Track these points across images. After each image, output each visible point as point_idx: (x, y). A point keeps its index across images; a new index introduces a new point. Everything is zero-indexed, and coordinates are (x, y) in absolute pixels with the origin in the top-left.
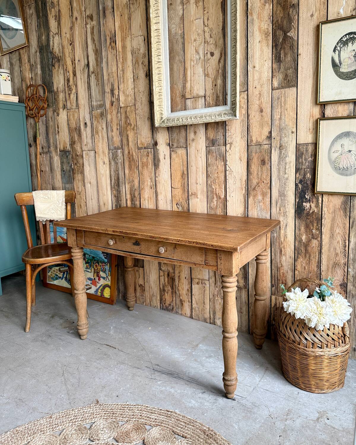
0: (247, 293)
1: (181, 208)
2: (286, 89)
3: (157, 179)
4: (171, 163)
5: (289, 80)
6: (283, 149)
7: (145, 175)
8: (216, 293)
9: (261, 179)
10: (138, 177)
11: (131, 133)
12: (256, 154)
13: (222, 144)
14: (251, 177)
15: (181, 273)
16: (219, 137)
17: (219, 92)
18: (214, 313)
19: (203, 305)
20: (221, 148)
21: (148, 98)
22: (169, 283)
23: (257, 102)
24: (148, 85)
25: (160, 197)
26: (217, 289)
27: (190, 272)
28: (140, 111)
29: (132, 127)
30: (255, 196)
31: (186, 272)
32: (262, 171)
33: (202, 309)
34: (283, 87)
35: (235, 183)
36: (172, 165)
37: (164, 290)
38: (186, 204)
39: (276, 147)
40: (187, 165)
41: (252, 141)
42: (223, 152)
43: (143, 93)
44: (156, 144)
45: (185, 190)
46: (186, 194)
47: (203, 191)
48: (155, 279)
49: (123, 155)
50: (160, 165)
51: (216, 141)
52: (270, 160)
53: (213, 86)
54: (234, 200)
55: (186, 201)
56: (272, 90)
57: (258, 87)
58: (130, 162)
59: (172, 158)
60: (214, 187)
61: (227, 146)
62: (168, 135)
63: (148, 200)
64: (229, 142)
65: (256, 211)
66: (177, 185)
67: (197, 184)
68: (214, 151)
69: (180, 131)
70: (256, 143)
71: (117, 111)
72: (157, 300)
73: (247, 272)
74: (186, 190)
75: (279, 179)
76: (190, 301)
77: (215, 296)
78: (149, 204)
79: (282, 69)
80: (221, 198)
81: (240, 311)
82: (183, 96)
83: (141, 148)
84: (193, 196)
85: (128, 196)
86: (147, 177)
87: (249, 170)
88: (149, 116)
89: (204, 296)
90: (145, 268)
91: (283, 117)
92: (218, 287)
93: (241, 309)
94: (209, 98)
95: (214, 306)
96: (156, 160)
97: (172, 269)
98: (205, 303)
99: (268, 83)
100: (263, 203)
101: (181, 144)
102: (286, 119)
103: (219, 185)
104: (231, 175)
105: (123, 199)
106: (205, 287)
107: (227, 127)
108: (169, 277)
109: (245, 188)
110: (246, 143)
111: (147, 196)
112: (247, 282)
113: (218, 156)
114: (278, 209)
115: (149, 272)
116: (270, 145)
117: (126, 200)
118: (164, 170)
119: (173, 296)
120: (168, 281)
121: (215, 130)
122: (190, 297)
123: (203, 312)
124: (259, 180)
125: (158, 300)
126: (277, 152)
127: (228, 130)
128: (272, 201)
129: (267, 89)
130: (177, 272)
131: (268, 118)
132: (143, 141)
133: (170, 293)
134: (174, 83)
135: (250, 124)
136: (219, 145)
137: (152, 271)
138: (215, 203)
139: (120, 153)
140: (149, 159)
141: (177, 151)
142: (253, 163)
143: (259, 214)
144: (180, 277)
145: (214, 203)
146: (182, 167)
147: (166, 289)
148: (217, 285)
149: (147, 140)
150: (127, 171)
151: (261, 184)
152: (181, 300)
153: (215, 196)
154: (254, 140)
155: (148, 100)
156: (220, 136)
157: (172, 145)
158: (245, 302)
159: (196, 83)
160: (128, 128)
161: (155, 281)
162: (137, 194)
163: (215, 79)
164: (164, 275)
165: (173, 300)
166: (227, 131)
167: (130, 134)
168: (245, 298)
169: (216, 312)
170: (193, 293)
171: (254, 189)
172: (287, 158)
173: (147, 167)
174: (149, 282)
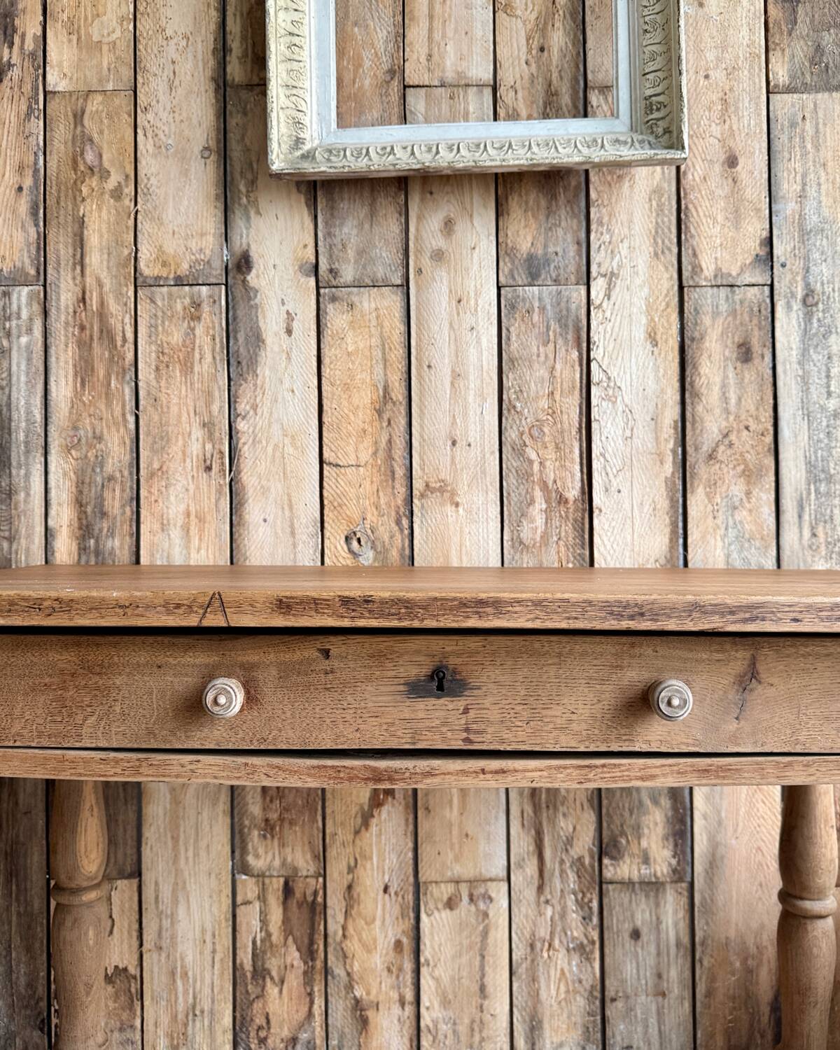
0: (684, 900)
1: (371, 554)
2: (820, 96)
3: (241, 425)
4: (325, 351)
5: (827, 66)
6: (817, 304)
7: (174, 409)
8: (543, 932)
9: (737, 417)
10: (132, 419)
11: (100, 208)
12: (714, 319)
13: (573, 278)
14: (700, 408)
15: (360, 871)
16: (559, 249)
17: (555, 75)
18: (532, 1029)
19: (476, 1000)
20: (565, 294)
21: (212, 63)
22: (291, 933)
23: (716, 130)
24: (214, 14)
25: (253, 511)
26: (549, 911)
27: (410, 855)
28: (164, 115)
29: (111, 183)
30: (712, 485)
31: (392, 860)
32: (741, 383)
33: (473, 1022)
34: (806, 88)
35: (628, 433)
36: (326, 361)
37: (260, 973)
38: (398, 536)
39: (793, 295)
40: (405, 363)
41: (697, 269)
42: (579, 307)
43: (184, 43)
44: (243, 263)
45: (393, 472)
46: (402, 490)
47: (484, 472)
48: (209, 926)
49: (45, 313)
50: (262, 359)
51: (547, 262)
52: (769, 344)
53: (530, 51)
54: (627, 506)
55: (398, 522)
56: (768, 92)
57: (718, 75)
58: (84, 345)
59: (327, 334)
60: (533, 456)
61: (593, 284)
62: (312, 227)
63: (186, 529)
64: (603, 270)
65: (720, 544)
66: (350, 449)
67: (454, 443)
68: (536, 304)
69: (372, 214)
70: (716, 276)
71: (24, 108)
72: (219, 1034)
73: (684, 809)
74: (400, 472)
75: (808, 416)
76: (409, 995)
77: (538, 945)
78: (187, 547)
79: (802, 28)
80: (566, 501)
81: (656, 986)
82: (392, 72)
83: (157, 282)
84: (433, 499)
85: (63, 516)
86: (184, 418)
87: (688, 379)
88: (212, 144)
89: (483, 957)
90: (148, 877)
91: (812, 192)
92: (555, 901)
93: (659, 976)
94: (512, 93)
95: (535, 996)
96: (241, 337)
97: (309, 856)
98: (490, 989)
99: (751, 67)
100: (750, 511)
101: (380, 272)
102: (823, 199)
103: (557, 447)
104: (614, 403)
105: (30, 527)
106: (486, 915)
107: (593, 210)
108: (293, 904)
109: (674, 452)
110: (675, 276)
111: (182, 507)
112: (684, 852)
113: (554, 325)
114: (807, 533)
115: (174, 891)
116: (767, 289)
117: (48, 534)
118: (287, 385)
119: (310, 994)
120: (286, 920)
121: (542, 217)
122: (409, 977)
123: (477, 1038)
124: (731, 418)
125: (224, 1032)
126: (794, 315)
127: (600, 223)
128: (783, 501)
129: (751, 85)
130: (337, 869)
131: (755, 190)
132: (171, 247)
133: (294, 980)
134: (352, 18)
135: (690, 206)
136: (557, 282)
137: (192, 887)
138: (540, 521)
139: (29, 304)
140: (197, 332)
141: (355, 299)
142: (705, 355)
143: (735, 555)
144: (357, 889)
145: (532, 521)
146: (379, 369)
147: (273, 964)
148: (547, 890)
149: (193, 244)
150: (62, 390)
151: (739, 438)
152: (357, 1001)
153: (538, 494)
154: (704, 266)
155: (209, 73)
156: (563, 245)
157: (331, 271)
158: (678, 944)
159: (456, 31)
160: (85, 190)
161: (208, 938)
162: (116, 502)
163: (542, 27)
164: (262, 898)
165: (310, 1014)
166: (593, 227)
167: (95, 214)
168: (676, 924)
169: (540, 1022)
170: (426, 953)
171: (711, 457)
172: (833, 338)
173: (187, 368)
174: (174, 943)
